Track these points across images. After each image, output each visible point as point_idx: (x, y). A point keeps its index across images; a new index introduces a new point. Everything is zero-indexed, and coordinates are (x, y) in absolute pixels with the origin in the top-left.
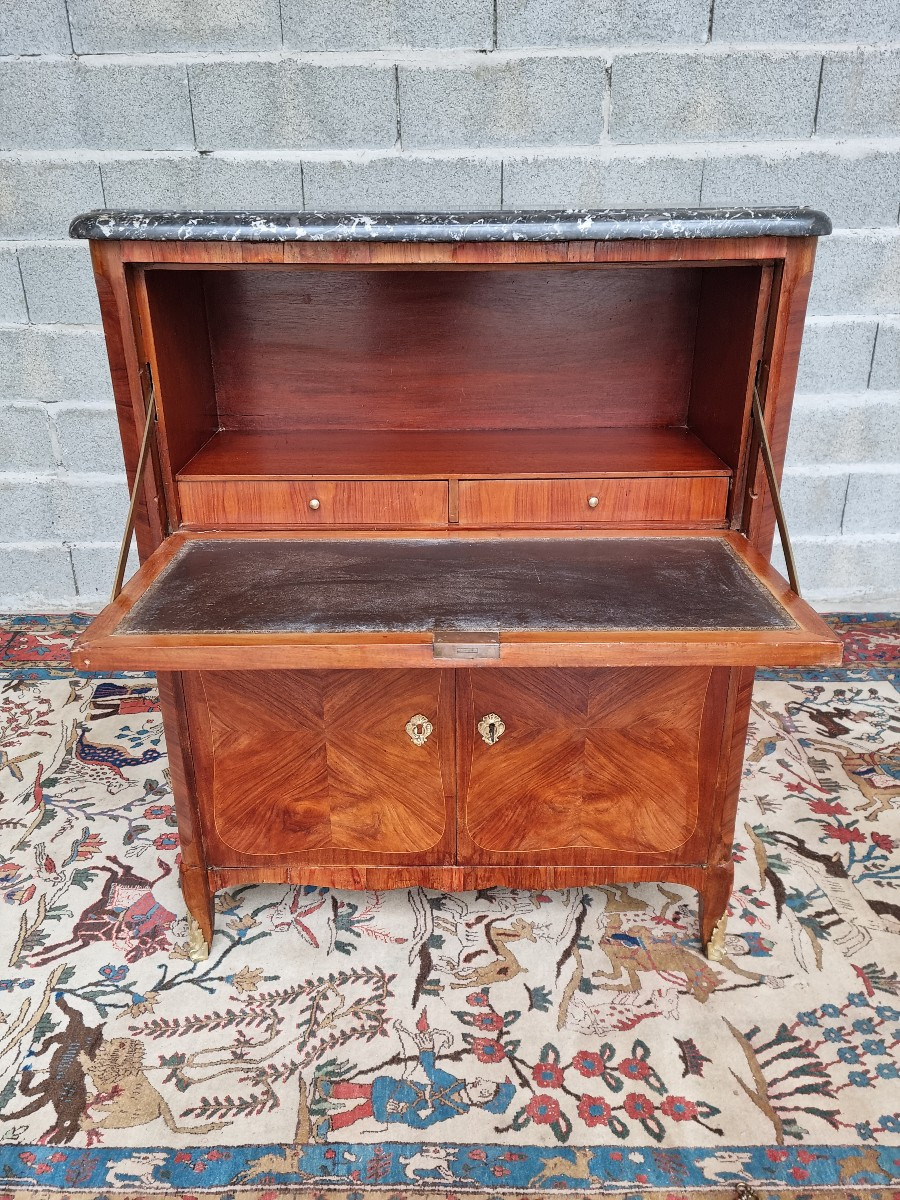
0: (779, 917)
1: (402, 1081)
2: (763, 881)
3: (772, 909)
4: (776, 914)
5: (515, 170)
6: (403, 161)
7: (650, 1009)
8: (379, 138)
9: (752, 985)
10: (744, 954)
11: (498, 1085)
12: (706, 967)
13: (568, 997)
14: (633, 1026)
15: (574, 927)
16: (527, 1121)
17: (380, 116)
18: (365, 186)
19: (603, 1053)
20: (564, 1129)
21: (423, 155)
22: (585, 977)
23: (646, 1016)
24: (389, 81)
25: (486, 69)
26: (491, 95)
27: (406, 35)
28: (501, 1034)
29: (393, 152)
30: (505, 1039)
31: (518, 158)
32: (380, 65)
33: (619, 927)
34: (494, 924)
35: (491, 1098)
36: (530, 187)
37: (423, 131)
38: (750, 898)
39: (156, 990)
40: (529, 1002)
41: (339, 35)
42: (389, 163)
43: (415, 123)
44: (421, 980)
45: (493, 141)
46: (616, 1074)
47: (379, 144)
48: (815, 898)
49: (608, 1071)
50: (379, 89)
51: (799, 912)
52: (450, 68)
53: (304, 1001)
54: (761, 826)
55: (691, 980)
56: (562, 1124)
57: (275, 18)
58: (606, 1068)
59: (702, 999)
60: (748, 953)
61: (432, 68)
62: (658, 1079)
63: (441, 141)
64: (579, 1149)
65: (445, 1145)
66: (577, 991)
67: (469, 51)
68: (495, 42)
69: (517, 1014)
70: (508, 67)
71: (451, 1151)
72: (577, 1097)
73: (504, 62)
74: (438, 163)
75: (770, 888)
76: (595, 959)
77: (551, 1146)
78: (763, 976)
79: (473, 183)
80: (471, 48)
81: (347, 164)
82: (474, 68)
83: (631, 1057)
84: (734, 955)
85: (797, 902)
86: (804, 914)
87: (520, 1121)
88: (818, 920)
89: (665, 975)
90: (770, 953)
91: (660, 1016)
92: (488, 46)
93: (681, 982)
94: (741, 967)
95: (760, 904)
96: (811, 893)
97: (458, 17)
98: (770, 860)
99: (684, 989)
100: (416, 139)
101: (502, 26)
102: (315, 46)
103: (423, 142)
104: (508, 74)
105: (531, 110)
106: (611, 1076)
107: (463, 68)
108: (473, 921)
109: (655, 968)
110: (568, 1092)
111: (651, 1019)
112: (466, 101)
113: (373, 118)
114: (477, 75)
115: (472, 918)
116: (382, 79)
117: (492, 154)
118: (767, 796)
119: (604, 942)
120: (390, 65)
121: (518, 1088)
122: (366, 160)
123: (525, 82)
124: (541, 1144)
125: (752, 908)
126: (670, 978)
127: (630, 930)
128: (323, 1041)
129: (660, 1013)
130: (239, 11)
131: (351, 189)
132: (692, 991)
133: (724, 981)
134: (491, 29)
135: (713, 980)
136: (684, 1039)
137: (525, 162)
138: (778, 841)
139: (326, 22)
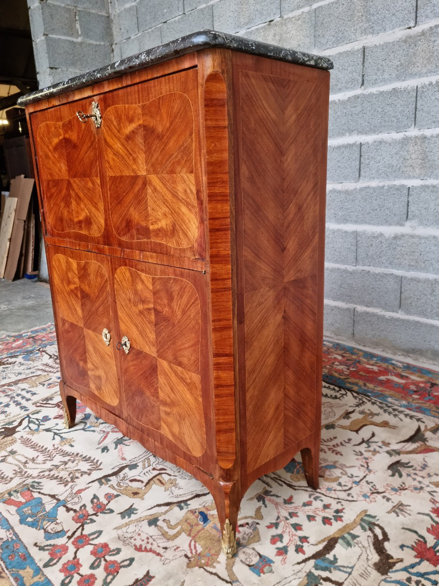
0: (299, 563)
1: (43, 504)
2: (323, 541)
3: (301, 557)
4: (300, 560)
5: (424, 90)
6: (364, 95)
7: (161, 551)
8: (352, 86)
9: (223, 580)
10: (247, 565)
11: (63, 530)
12: (218, 555)
13: (140, 520)
14: (142, 551)
15: (190, 497)
16: (48, 550)
17: (354, 74)
18: (345, 111)
19: (113, 550)
20: (51, 564)
21: (374, 90)
22: (159, 518)
23: (154, 552)
24: (360, 55)
25: (410, 37)
26: (413, 50)
27: (370, 30)
28: (95, 514)
29: (359, 91)
30: (94, 517)
31: (427, 83)
32: (356, 48)
33: (210, 510)
34: (163, 475)
35: (52, 532)
36: (433, 98)
37: (375, 77)
38: (299, 543)
39: (44, 430)
40: (122, 511)
41: (339, 38)
42: (357, 97)
43: (372, 74)
44: (106, 477)
45: (413, 75)
46: (103, 563)
47: (353, 88)
48: (340, 570)
49: (103, 559)
50: (355, 60)
51: (316, 569)
52: (391, 41)
53: (66, 459)
54: (374, 517)
55: (199, 554)
56: (55, 561)
57: (312, 37)
58: (104, 557)
59: (189, 566)
60: (249, 566)
61: (382, 43)
62: (112, 579)
63: (385, 81)
64: (43, 574)
65: (16, 534)
66: (146, 521)
67: (402, 30)
68: (416, 22)
69: (112, 511)
70: (423, 33)
71: (14, 538)
72: (75, 557)
73: (421, 31)
74: (381, 93)
75: (320, 547)
76: (176, 515)
77: (38, 565)
78: (238, 581)
79: (400, 101)
80: (403, 28)
81: (337, 101)
82: (403, 39)
83: (119, 562)
84: (241, 561)
85: (323, 564)
86: (317, 573)
87: (46, 548)
88: (321, 581)
89: (193, 543)
90: (262, 574)
91: (159, 558)
92: (412, 24)
93: (194, 551)
94: (235, 569)
95: (299, 549)
96: (343, 567)
97: (396, 14)
98: (346, 535)
99: (189, 555)
100: (371, 83)
101: (420, 11)
102: (328, 46)
103: (375, 83)
104: (423, 37)
105: (435, 54)
106: (100, 561)
107: (398, 39)
108: (158, 468)
109: (194, 537)
110: (76, 553)
111: (154, 555)
112: (398, 57)
113: (351, 76)
114: (405, 41)
115: (159, 467)
116: (357, 55)
117: (412, 83)
118: (409, 506)
119: (193, 512)
120: (361, 46)
121: (66, 536)
122: (346, 98)
123: (433, 39)
124: (37, 561)
125: (292, 549)
126: (193, 547)
127: (212, 515)
128: (49, 475)
129: (162, 556)
130: (299, 38)
131: (338, 113)
132: (192, 559)
133: (214, 567)
134: (414, 15)
135: (210, 562)
136: (151, 574)
137: (431, 84)
138: (370, 529)
139: (333, 33)
